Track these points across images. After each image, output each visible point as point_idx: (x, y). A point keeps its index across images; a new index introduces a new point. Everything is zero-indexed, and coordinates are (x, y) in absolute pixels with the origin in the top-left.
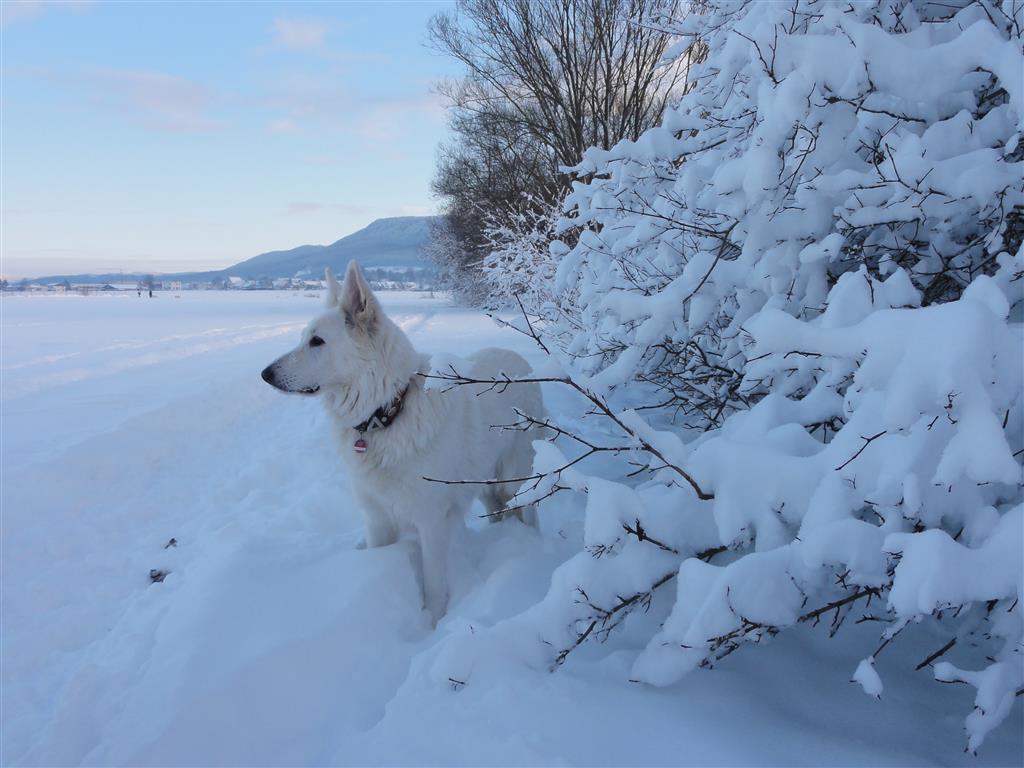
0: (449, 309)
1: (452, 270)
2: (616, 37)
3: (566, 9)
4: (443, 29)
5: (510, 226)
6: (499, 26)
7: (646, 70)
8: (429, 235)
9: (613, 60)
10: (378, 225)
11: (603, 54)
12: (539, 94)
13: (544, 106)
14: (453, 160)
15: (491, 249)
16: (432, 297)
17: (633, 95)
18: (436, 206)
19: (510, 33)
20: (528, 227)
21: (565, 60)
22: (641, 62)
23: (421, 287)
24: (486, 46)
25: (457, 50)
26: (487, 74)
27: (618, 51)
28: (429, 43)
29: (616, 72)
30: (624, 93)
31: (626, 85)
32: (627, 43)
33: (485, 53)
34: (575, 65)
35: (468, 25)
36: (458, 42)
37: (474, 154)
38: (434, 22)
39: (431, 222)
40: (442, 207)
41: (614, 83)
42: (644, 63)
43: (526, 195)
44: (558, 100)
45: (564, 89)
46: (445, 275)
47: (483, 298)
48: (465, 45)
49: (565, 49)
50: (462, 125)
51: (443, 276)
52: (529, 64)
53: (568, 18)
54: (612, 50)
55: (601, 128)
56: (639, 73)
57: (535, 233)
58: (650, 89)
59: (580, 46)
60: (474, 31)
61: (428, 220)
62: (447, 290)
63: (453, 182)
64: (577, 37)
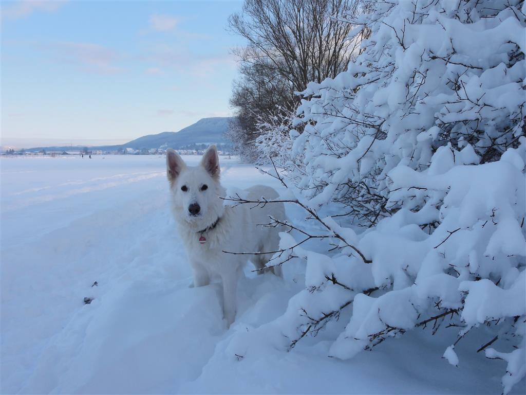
0: (239, 164)
1: (240, 145)
2: (325, 26)
3: (299, 11)
4: (236, 21)
5: (270, 122)
6: (264, 20)
7: (340, 42)
8: (228, 127)
9: (323, 37)
10: (202, 122)
11: (318, 34)
12: (285, 54)
13: (287, 61)
14: (241, 89)
15: (260, 134)
16: (230, 158)
17: (333, 55)
18: (232, 112)
19: (270, 24)
20: (279, 122)
21: (298, 37)
22: (337, 38)
23: (224, 153)
24: (258, 30)
25: (243, 32)
26: (258, 44)
27: (325, 33)
28: (228, 28)
29: (324, 43)
30: (329, 54)
31: (329, 50)
32: (330, 29)
33: (257, 34)
34: (304, 40)
35: (249, 19)
36: (243, 28)
37: (251, 85)
38: (231, 17)
39: (229, 120)
40: (235, 112)
41: (323, 49)
42: (339, 39)
43: (277, 106)
44: (295, 58)
45: (298, 52)
46: (237, 147)
47: (256, 159)
48: (247, 29)
49: (298, 32)
50: (245, 70)
51: (236, 148)
52: (280, 39)
53: (300, 15)
54: (322, 32)
55: (317, 72)
56: (336, 44)
57: (282, 126)
58: (342, 52)
59: (306, 30)
60: (252, 22)
61: (228, 119)
62: (237, 155)
63: (241, 99)
64: (304, 25)
